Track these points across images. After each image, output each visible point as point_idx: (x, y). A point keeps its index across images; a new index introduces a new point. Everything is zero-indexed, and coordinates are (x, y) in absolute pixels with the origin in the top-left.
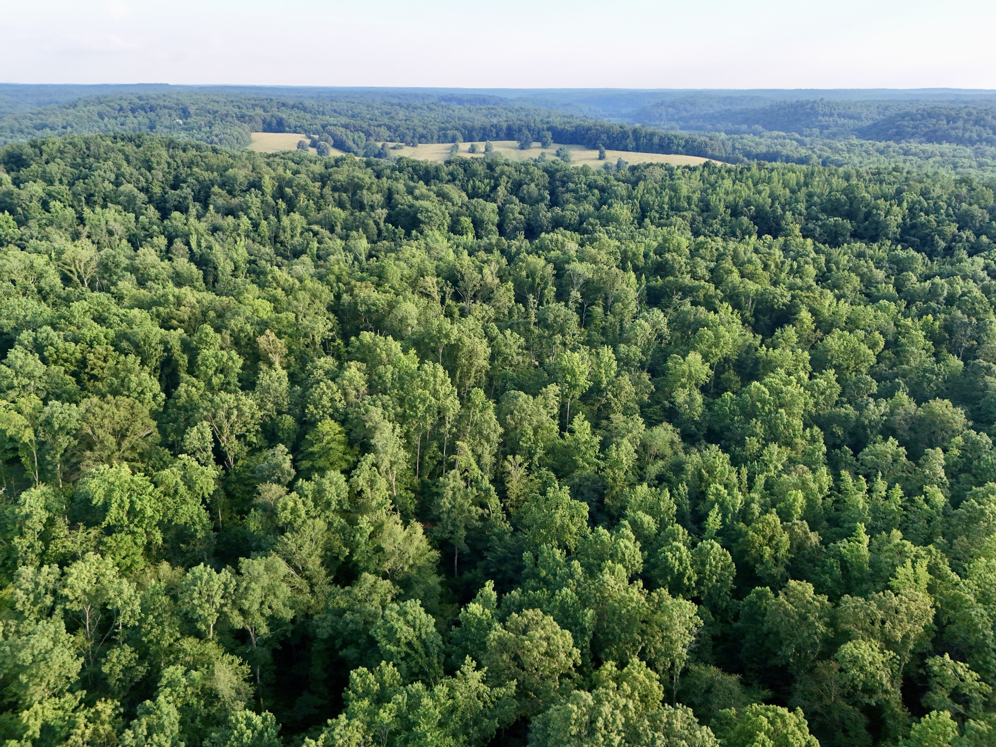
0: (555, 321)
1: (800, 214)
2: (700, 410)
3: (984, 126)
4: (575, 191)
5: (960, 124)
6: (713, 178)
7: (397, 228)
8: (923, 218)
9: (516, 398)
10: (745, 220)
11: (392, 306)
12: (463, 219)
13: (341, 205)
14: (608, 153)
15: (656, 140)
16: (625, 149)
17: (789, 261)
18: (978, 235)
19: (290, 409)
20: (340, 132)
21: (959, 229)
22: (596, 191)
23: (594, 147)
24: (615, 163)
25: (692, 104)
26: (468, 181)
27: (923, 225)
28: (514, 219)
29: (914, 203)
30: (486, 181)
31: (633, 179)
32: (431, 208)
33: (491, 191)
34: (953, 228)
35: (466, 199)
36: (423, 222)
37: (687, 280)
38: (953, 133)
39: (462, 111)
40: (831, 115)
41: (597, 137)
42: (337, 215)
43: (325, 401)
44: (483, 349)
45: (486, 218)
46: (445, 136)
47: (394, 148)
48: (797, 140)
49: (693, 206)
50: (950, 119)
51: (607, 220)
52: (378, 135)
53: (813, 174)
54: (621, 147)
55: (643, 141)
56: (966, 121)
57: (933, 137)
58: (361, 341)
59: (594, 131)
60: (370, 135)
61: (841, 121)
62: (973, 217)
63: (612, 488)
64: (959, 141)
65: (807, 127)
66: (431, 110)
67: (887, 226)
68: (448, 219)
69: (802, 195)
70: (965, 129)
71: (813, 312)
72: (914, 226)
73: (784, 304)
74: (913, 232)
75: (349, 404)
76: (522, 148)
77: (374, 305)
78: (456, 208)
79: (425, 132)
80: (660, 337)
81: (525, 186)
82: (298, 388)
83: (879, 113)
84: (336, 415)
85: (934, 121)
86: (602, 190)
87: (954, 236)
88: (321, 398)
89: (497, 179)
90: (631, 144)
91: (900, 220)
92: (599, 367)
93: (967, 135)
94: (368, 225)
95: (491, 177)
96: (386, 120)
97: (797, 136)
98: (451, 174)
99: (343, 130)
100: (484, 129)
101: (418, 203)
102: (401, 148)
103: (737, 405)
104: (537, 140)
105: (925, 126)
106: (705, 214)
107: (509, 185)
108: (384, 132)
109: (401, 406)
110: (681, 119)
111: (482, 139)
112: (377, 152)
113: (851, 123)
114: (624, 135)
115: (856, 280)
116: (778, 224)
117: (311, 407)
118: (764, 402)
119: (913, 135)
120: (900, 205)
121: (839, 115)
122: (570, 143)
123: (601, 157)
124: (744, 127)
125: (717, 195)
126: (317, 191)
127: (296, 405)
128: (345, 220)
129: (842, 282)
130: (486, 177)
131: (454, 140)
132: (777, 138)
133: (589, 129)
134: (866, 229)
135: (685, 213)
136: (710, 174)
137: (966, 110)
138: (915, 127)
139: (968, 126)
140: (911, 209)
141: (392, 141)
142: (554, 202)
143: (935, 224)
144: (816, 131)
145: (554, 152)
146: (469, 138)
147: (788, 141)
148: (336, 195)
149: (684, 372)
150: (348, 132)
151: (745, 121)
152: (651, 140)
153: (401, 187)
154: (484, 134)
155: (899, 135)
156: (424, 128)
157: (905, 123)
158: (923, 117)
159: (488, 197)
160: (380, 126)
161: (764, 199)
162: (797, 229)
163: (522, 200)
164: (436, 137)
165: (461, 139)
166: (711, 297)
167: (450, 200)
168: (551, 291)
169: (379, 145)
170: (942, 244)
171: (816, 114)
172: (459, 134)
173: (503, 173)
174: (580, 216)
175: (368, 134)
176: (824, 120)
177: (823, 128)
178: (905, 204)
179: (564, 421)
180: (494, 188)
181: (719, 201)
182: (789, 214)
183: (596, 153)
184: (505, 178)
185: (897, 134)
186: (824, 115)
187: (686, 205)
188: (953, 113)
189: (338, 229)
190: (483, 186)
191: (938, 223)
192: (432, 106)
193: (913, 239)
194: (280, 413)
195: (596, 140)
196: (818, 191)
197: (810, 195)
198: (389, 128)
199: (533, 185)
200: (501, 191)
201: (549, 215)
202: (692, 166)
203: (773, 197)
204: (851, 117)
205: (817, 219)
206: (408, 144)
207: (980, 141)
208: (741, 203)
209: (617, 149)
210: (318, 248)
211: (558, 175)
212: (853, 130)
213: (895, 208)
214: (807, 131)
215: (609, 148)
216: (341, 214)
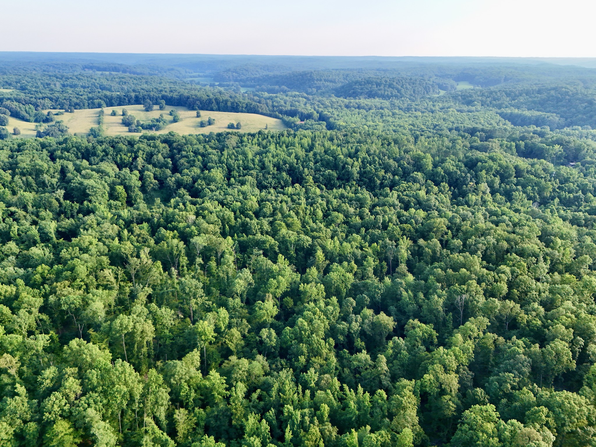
0: (190, 291)
1: (311, 169)
2: (275, 340)
3: (393, 88)
4: (186, 157)
5: (382, 87)
6: (264, 142)
7: (73, 203)
8: (369, 168)
9: (176, 367)
10: (284, 174)
11: (86, 303)
12: (118, 187)
13: (28, 186)
14: (202, 113)
15: (229, 104)
16: (212, 110)
17: (309, 207)
18: (394, 175)
19: (32, 417)
20: (15, 105)
21: (385, 172)
22: (200, 157)
23: (193, 109)
24: (207, 119)
25: (247, 70)
26: (117, 155)
27: (369, 172)
28: (151, 183)
29: (364, 158)
30: (129, 154)
31: (220, 146)
32: (95, 184)
33: (133, 160)
34: (382, 173)
35: (117, 170)
36: (90, 195)
37: (259, 236)
38: (380, 92)
39: (102, 80)
40: (321, 80)
41: (194, 103)
42: (28, 198)
43: (56, 408)
44: (149, 328)
45: (133, 185)
46: (93, 103)
47: (57, 114)
48: (305, 98)
49: (256, 166)
50: (378, 85)
51: (209, 181)
52: (44, 105)
53: (315, 137)
54: (209, 108)
55: (222, 105)
56: (385, 85)
57: (371, 95)
58: (71, 349)
59: (191, 99)
60: (38, 106)
61: (327, 84)
62: (390, 166)
63: (236, 414)
64: (383, 97)
65: (310, 87)
66: (79, 79)
67: (353, 174)
68: (108, 188)
69: (311, 154)
70: (385, 90)
71: (324, 248)
72: (365, 172)
73: (309, 245)
74: (365, 175)
75: (72, 404)
76: (147, 110)
77: (73, 303)
78: (111, 179)
79: (78, 101)
80: (250, 284)
81: (155, 156)
82: (35, 401)
83: (344, 79)
84: (64, 414)
85: (370, 86)
86: (203, 155)
87: (383, 176)
88: (53, 406)
89: (136, 153)
90: (215, 107)
91: (358, 169)
92: (219, 321)
93: (386, 93)
94: (51, 202)
95: (132, 152)
96: (48, 93)
97: (305, 95)
98: (104, 151)
99: (17, 104)
100: (119, 98)
101: (86, 182)
102: (62, 114)
103: (292, 333)
104: (156, 104)
105: (367, 89)
106: (264, 171)
107: (144, 156)
108: (47, 102)
109: (106, 398)
110: (241, 80)
111: (119, 105)
112: (45, 118)
113: (331, 85)
114: (210, 101)
115: (341, 216)
116: (301, 175)
117: (47, 414)
118: (305, 331)
119: (361, 94)
120: (357, 160)
121: (325, 80)
122: (177, 105)
123: (198, 116)
124: (277, 87)
125: (268, 158)
126: (9, 178)
127: (36, 412)
128: (34, 200)
129: (335, 219)
130: (128, 151)
131: (100, 106)
132: (295, 96)
133: (188, 98)
134: (344, 175)
135: (252, 172)
136: (263, 140)
137: (384, 79)
138: (362, 89)
139: (386, 88)
140: (362, 162)
141: (54, 108)
142: (175, 169)
143: (374, 170)
144: (314, 90)
145: (168, 112)
146: (110, 104)
147: (301, 98)
148: (24, 178)
149: (264, 314)
150: (21, 105)
151: (277, 83)
152: (226, 104)
153: (71, 166)
154: (120, 101)
155: (355, 95)
156: (77, 98)
157: (357, 87)
158: (365, 84)
159: (132, 166)
160: (43, 98)
161: (292, 159)
162: (311, 179)
163: (154, 166)
164: (86, 104)
165: (105, 105)
166: (272, 245)
167: (107, 174)
168: (184, 260)
169: (45, 112)
170: (379, 182)
171: (313, 80)
172: (102, 102)
173: (139, 149)
174: (192, 177)
175: (36, 106)
176: (318, 83)
177: (318, 88)
178: (360, 160)
179: (204, 369)
180: (135, 158)
181: (269, 161)
182: (306, 169)
183: (194, 113)
184: (141, 152)
185: (354, 93)
186: (317, 80)
187: (252, 166)
188: (379, 81)
189: (30, 208)
190: (127, 158)
191: (376, 169)
192: (79, 77)
193: (365, 179)
194: (25, 422)
195: (194, 104)
196: (319, 151)
197: (315, 154)
198: (51, 99)
199: (160, 155)
200: (140, 161)
201: (173, 179)
202: (252, 133)
203: (297, 158)
204: (331, 81)
205: (320, 171)
206: (67, 111)
207: (392, 96)
208: (281, 163)
209: (207, 110)
210: (18, 230)
211: (175, 145)
212: (332, 89)
213: (356, 163)
214: (310, 90)
215: (202, 109)
216: (30, 196)
